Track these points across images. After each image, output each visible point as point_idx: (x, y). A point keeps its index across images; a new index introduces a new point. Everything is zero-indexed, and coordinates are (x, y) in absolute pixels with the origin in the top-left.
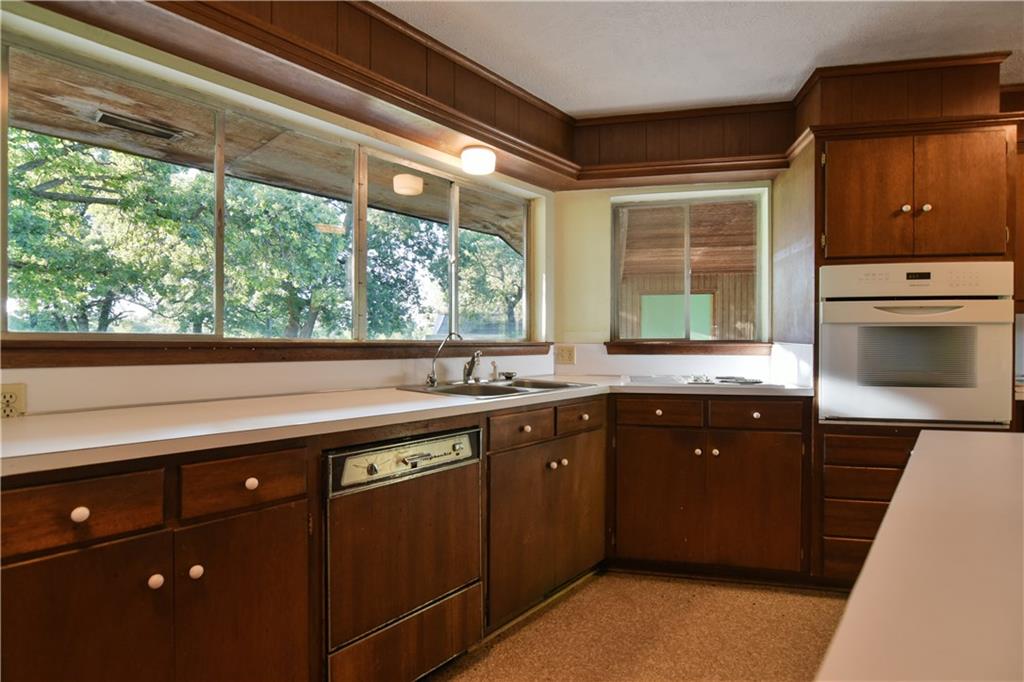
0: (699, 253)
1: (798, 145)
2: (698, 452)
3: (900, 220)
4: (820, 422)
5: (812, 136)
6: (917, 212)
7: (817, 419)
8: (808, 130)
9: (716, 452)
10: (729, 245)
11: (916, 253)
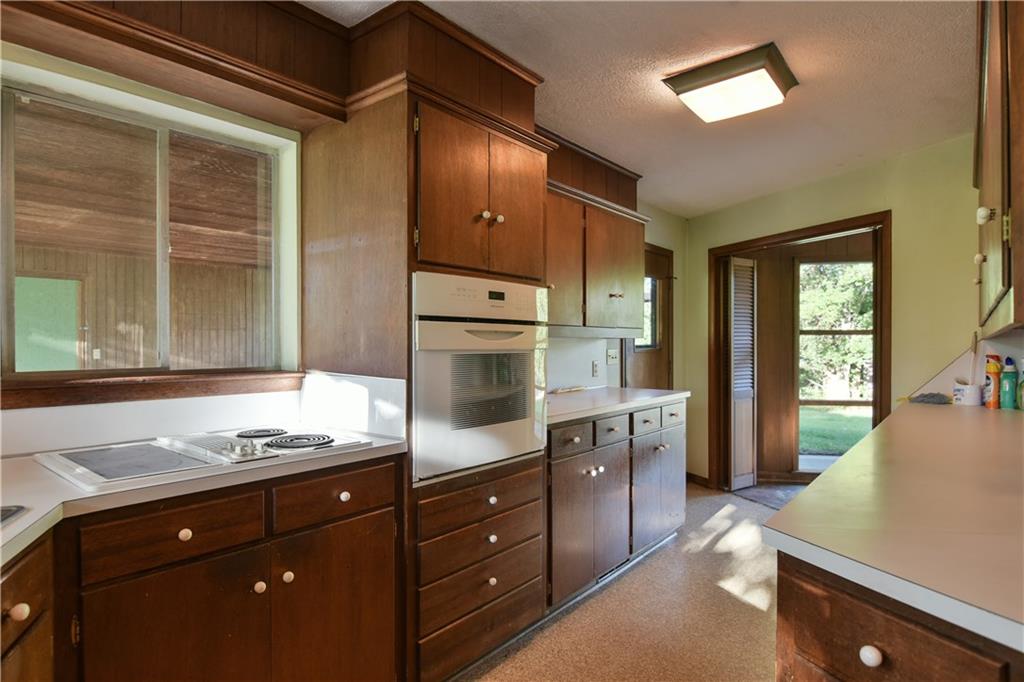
0: (74, 216)
1: (374, 93)
2: (261, 586)
3: (480, 227)
4: (415, 486)
5: (404, 87)
6: (493, 221)
7: (411, 482)
8: (403, 75)
9: (289, 576)
10: (128, 215)
11: (491, 269)
